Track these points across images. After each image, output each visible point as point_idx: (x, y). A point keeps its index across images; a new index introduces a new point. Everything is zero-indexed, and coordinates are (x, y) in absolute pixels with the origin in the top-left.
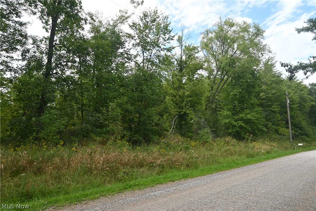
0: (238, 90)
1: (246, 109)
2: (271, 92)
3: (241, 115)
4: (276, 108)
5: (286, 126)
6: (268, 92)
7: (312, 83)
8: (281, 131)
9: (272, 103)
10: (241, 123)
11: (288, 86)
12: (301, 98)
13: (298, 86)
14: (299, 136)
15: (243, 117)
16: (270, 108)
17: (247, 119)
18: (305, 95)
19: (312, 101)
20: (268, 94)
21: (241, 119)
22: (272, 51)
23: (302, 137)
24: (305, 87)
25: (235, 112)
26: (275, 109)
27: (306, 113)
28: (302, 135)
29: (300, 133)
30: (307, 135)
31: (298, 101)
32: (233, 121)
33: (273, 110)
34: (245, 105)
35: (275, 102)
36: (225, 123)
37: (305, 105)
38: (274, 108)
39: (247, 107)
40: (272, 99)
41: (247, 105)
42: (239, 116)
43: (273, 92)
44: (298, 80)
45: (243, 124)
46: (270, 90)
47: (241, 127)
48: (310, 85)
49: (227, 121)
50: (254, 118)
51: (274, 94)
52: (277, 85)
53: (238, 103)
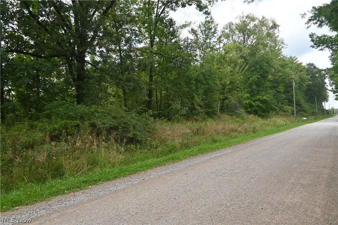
0: (257, 76)
1: (262, 91)
2: (278, 75)
3: (258, 97)
4: (281, 88)
5: (288, 104)
6: (275, 75)
7: (309, 63)
8: (285, 109)
9: (279, 84)
10: (258, 103)
11: (290, 67)
12: (301, 78)
13: (298, 67)
14: (299, 112)
15: (260, 98)
16: (277, 88)
17: (263, 100)
18: (304, 76)
19: (309, 80)
20: (275, 76)
21: (259, 100)
22: (285, 43)
23: (301, 112)
24: (304, 68)
25: (252, 94)
26: (281, 90)
27: (304, 91)
28: (301, 111)
29: (299, 110)
30: (304, 111)
31: (298, 81)
32: (252, 102)
33: (279, 90)
34: (262, 88)
35: (280, 83)
36: (246, 103)
37: (303, 84)
38: (279, 89)
39: (262, 89)
40: (279, 81)
41: (263, 88)
42: (257, 98)
43: (280, 74)
44: (298, 61)
45: (260, 104)
46: (277, 73)
47: (258, 106)
48: (307, 65)
49: (247, 102)
50: (269, 99)
51: (280, 76)
52: (283, 69)
53: (256, 87)
